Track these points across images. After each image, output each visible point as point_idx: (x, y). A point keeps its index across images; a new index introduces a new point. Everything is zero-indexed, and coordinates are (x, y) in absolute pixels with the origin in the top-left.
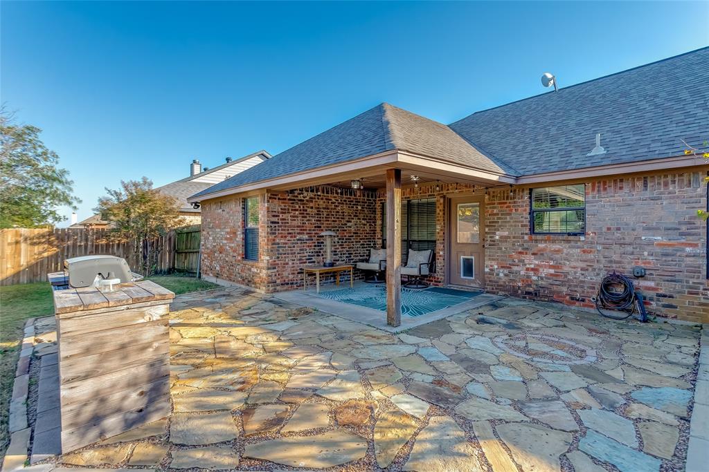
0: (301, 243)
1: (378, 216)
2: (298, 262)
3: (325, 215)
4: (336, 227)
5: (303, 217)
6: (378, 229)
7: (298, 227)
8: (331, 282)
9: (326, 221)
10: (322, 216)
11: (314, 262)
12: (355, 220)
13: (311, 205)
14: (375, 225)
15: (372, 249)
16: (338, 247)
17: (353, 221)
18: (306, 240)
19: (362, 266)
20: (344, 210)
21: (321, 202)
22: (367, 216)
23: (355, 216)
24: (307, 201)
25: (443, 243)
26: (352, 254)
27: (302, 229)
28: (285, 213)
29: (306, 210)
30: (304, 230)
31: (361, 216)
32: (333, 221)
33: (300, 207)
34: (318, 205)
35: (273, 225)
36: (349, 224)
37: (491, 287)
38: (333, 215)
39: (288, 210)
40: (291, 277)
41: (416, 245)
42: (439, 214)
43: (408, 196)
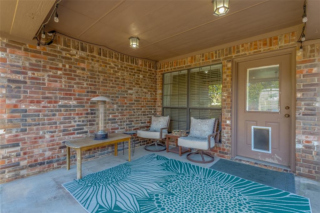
0: (67, 111)
1: (159, 86)
2: (61, 134)
3: (101, 80)
4: (116, 93)
5: (68, 78)
6: (159, 97)
7: (61, 90)
8: (108, 153)
9: (103, 86)
10: (97, 80)
11: (86, 132)
12: (136, 88)
13: (82, 65)
14: (156, 94)
15: (153, 116)
16: (117, 114)
17: (134, 88)
18: (74, 106)
19: (143, 134)
20: (125, 77)
21: (97, 65)
22: (149, 85)
23: (136, 84)
24: (76, 60)
25: (231, 112)
26: (132, 121)
27: (68, 95)
28: (38, 70)
29: (75, 72)
30: (70, 95)
31: (143, 85)
32: (112, 87)
33: (64, 66)
34: (93, 67)
35: (13, 86)
36: (130, 91)
37: (307, 170)
38: (112, 81)
39: (45, 67)
40: (48, 154)
41: (197, 113)
42: (226, 79)
43: (189, 64)
